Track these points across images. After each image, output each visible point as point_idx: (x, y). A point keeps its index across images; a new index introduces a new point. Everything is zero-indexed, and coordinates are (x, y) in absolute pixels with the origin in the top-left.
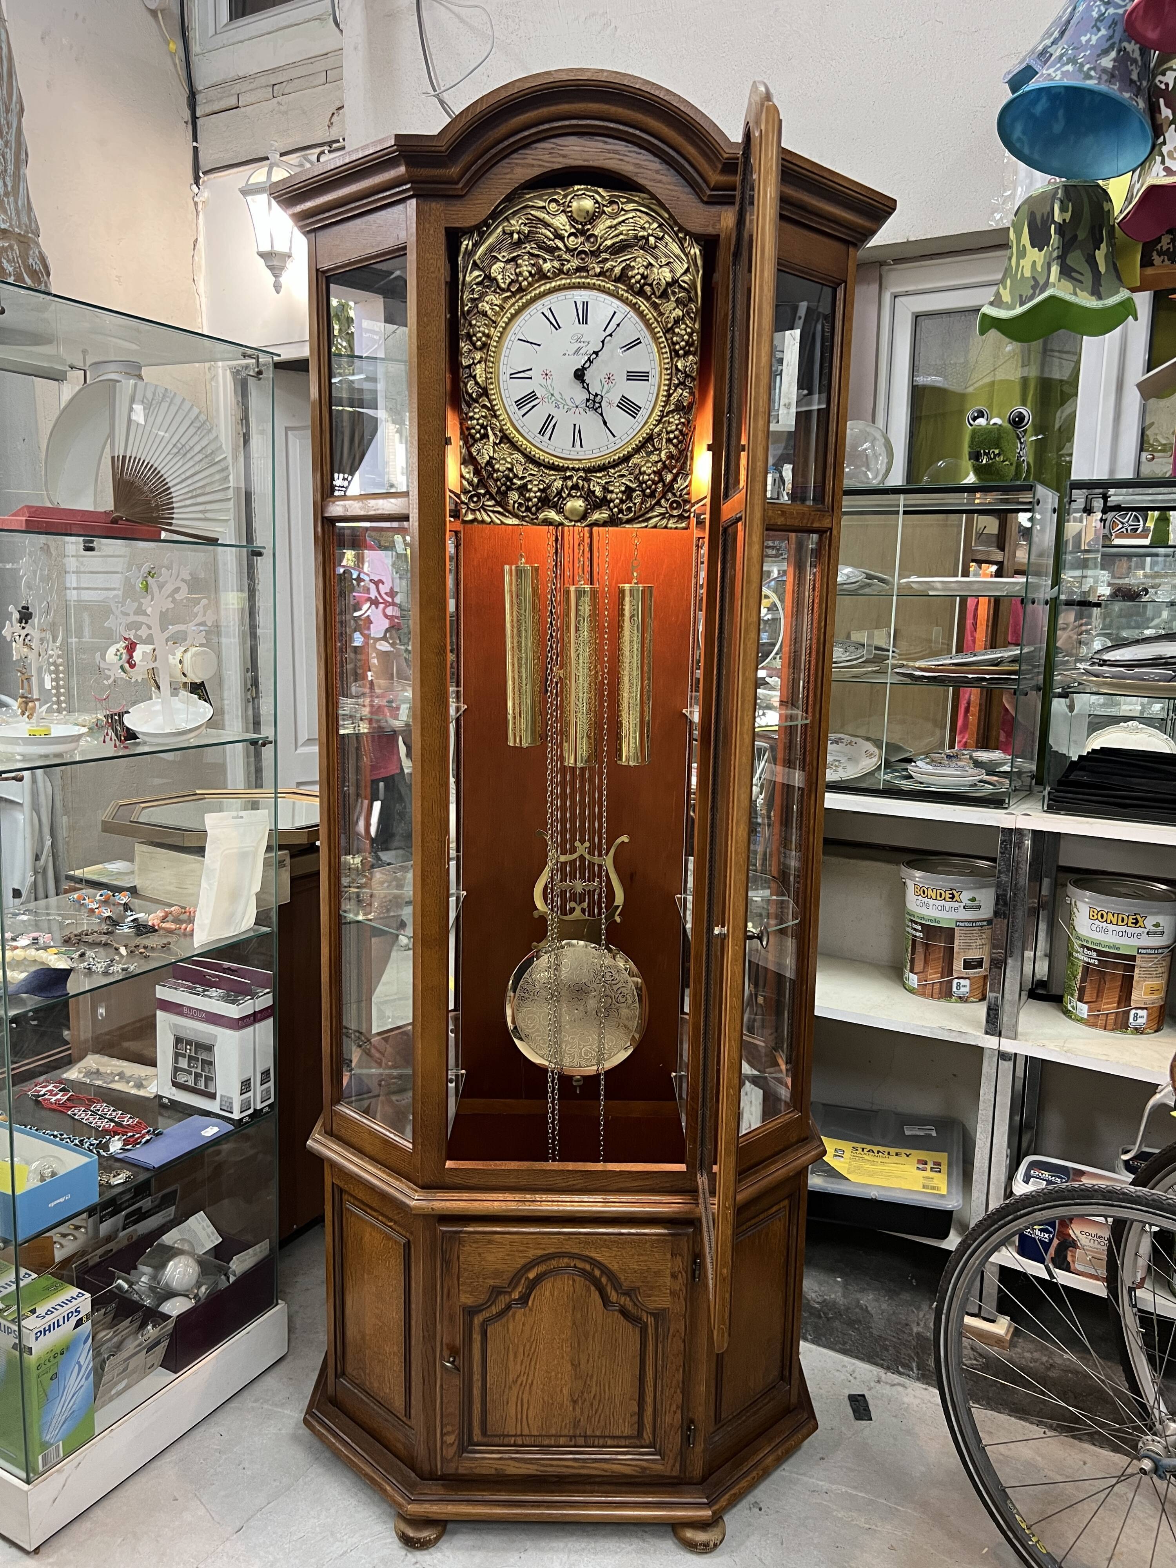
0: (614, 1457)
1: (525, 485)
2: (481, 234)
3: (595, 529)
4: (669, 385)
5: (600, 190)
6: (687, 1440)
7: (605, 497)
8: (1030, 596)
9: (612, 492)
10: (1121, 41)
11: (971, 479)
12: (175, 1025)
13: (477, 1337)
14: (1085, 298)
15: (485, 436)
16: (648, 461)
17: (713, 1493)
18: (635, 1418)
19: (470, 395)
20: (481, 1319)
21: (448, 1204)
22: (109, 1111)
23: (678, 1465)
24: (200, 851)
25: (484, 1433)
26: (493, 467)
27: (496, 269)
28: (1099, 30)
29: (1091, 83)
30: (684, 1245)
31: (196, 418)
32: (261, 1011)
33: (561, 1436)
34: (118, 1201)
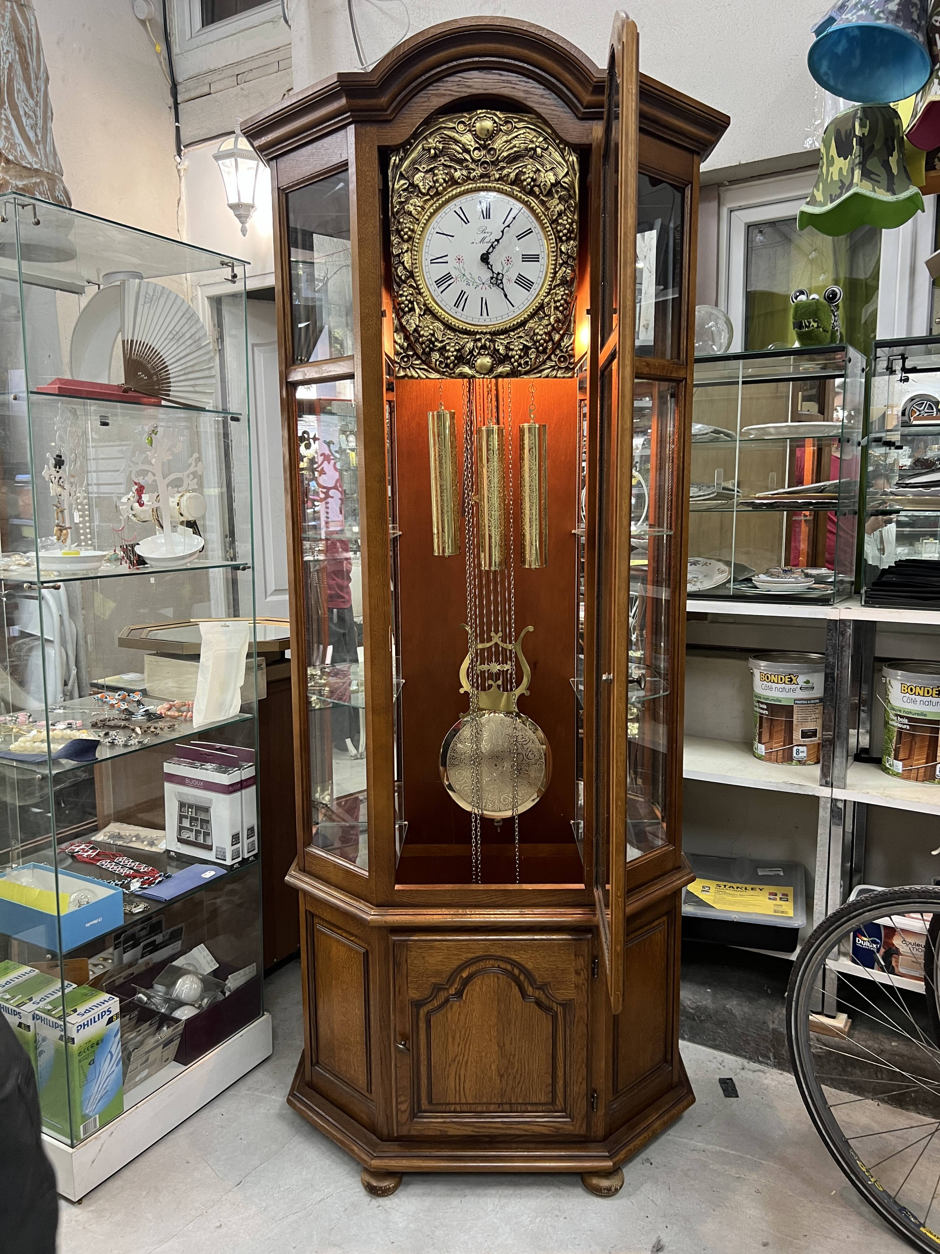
0: (533, 1120)
1: (444, 347)
2: (406, 151)
3: (500, 380)
4: (555, 265)
5: (498, 113)
6: (591, 1106)
7: (507, 354)
9: (512, 350)
11: (797, 345)
12: (179, 793)
13: (422, 1025)
14: (883, 194)
15: (412, 309)
16: (540, 325)
17: (613, 1149)
18: (550, 1088)
19: (400, 278)
20: (426, 1011)
21: (397, 918)
22: (130, 863)
23: (584, 1126)
24: (196, 657)
25: (430, 1102)
26: (419, 333)
27: (418, 178)
29: (881, 23)
30: (585, 948)
31: (187, 310)
32: (246, 780)
33: (491, 1104)
34: (137, 936)
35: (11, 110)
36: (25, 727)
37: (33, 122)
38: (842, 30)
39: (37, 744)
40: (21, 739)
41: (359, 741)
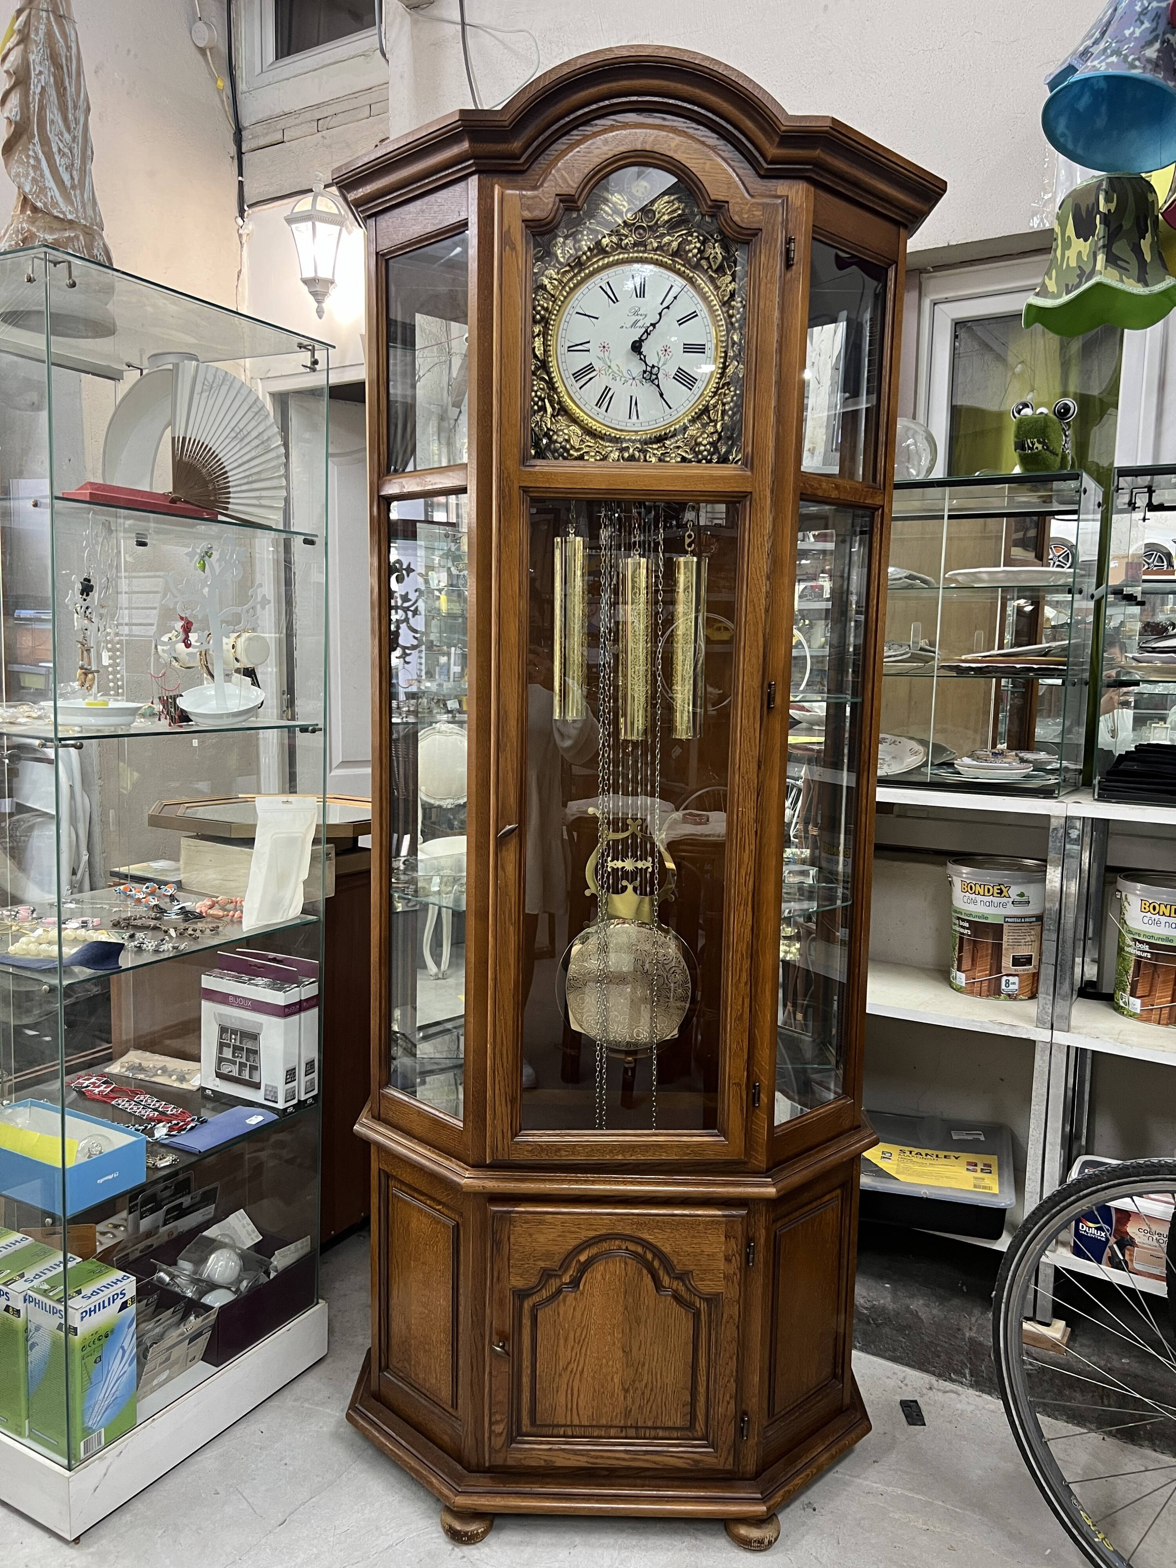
0: (665, 1449)
1: (582, 456)
4: (725, 357)
6: (741, 1432)
8: (1077, 586)
10: (1164, 33)
11: (1017, 470)
12: (220, 1015)
13: (526, 1322)
14: (1131, 285)
15: (543, 409)
16: (704, 432)
17: (767, 1490)
18: (688, 1408)
20: (531, 1304)
21: (496, 1183)
22: (153, 1102)
23: (731, 1459)
24: (249, 842)
25: (533, 1423)
26: (551, 438)
27: (556, 244)
28: (1142, 23)
29: (1136, 72)
30: (738, 1226)
31: (255, 402)
32: (306, 1000)
33: (611, 1427)
34: (159, 1198)
35: (42, 145)
36: (27, 924)
37: (68, 162)
38: (1087, 80)
39: (44, 946)
40: (23, 940)
41: (441, 955)
